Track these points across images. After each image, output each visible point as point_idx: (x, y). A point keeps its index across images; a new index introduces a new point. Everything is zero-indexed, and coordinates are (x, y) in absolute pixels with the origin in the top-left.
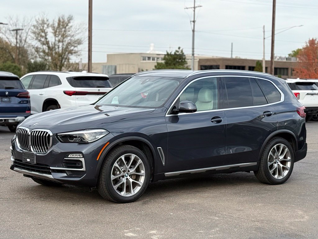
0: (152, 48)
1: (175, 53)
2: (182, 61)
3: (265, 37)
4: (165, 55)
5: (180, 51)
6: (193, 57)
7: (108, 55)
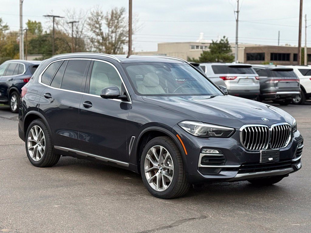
0: (201, 38)
1: (220, 42)
2: (227, 50)
3: (307, 26)
4: (211, 44)
5: (225, 40)
6: (236, 45)
7: (159, 45)
